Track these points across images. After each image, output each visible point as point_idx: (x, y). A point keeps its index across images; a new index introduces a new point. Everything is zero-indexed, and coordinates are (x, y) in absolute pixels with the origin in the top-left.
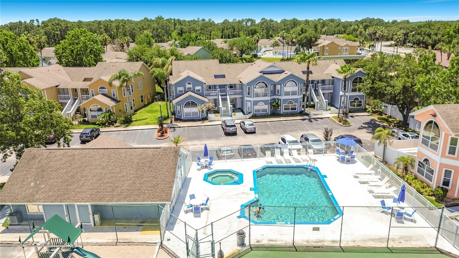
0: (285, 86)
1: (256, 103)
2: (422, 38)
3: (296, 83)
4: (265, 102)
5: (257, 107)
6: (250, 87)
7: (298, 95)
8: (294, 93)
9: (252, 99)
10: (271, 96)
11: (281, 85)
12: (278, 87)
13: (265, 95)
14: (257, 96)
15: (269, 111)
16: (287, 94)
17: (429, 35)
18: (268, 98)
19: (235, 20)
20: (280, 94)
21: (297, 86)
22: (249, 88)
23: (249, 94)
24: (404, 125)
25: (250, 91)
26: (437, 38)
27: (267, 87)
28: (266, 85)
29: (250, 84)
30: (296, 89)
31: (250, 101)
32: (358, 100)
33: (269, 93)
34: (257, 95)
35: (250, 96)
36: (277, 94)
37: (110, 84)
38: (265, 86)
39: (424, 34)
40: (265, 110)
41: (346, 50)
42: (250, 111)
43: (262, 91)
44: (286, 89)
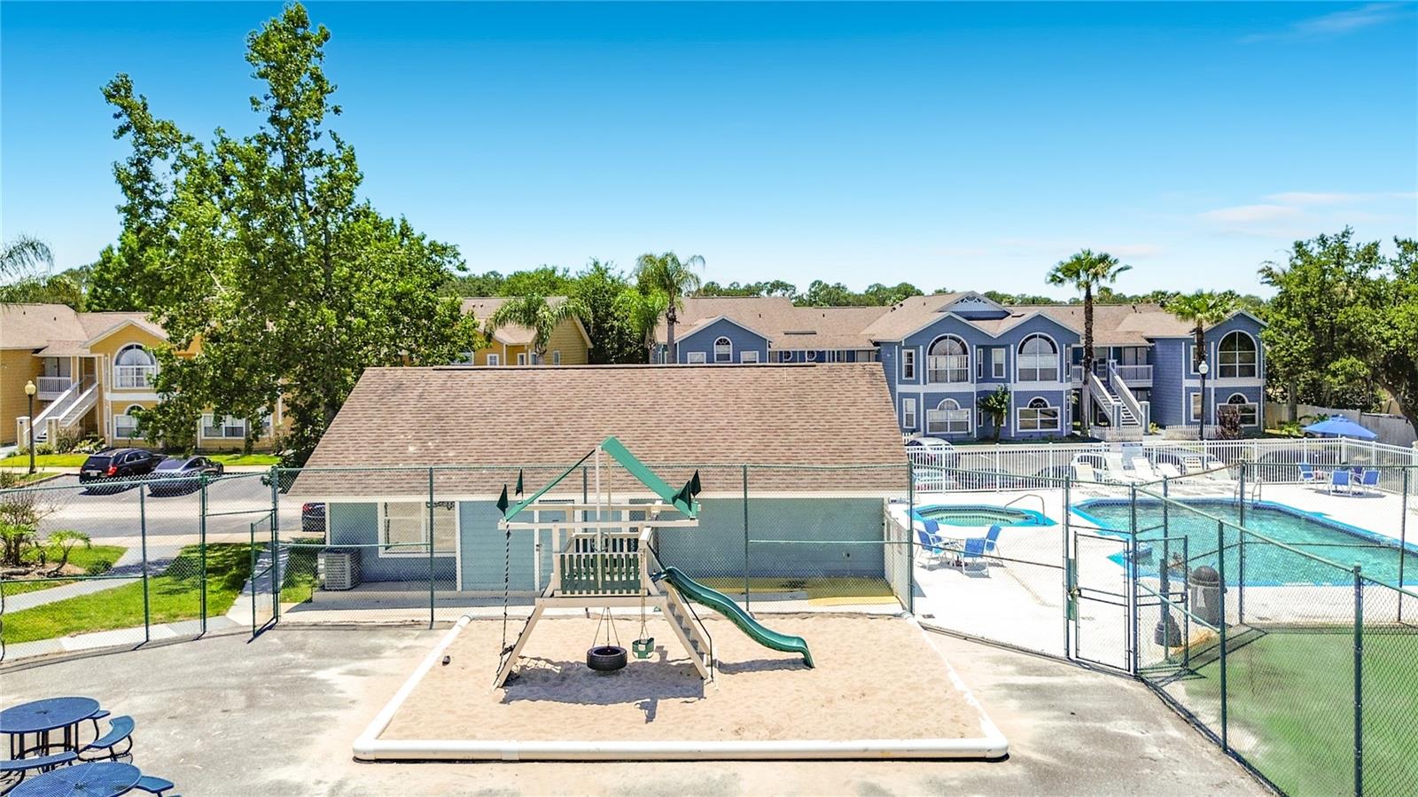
0: (1020, 352)
1: (932, 401)
3: (1052, 344)
4: (963, 399)
5: (936, 415)
6: (913, 351)
7: (1062, 381)
8: (1048, 375)
9: (920, 389)
10: (978, 381)
11: (1007, 347)
12: (998, 356)
13: (961, 377)
14: (936, 381)
15: (973, 428)
16: (1028, 375)
18: (969, 387)
19: (735, 285)
20: (1004, 377)
21: (1055, 351)
22: (910, 354)
23: (910, 374)
25: (914, 364)
27: (965, 352)
28: (963, 345)
29: (913, 341)
30: (1052, 361)
31: (916, 396)
32: (1243, 402)
33: (972, 371)
34: (937, 377)
35: (914, 378)
36: (993, 376)
38: (961, 350)
40: (963, 425)
42: (915, 427)
43: (952, 363)
44: (1024, 362)
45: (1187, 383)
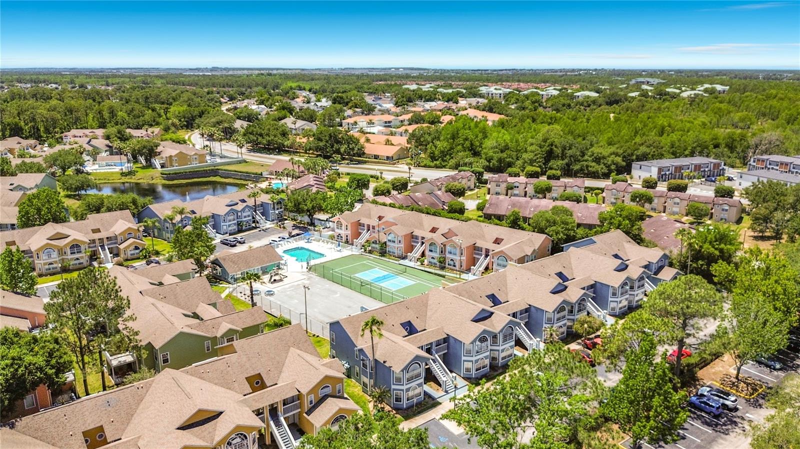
1: (229, 226)
2: (255, 139)
4: (234, 224)
5: (230, 228)
9: (227, 224)
10: (237, 220)
11: (241, 212)
12: (239, 214)
13: (234, 220)
16: (245, 217)
17: (261, 135)
18: (235, 222)
20: (241, 218)
24: (312, 224)
26: (270, 139)
30: (249, 213)
33: (236, 218)
34: (230, 221)
35: (226, 222)
37: (138, 230)
39: (257, 134)
41: (196, 158)
43: (232, 217)
44: (244, 214)
45: (271, 212)
